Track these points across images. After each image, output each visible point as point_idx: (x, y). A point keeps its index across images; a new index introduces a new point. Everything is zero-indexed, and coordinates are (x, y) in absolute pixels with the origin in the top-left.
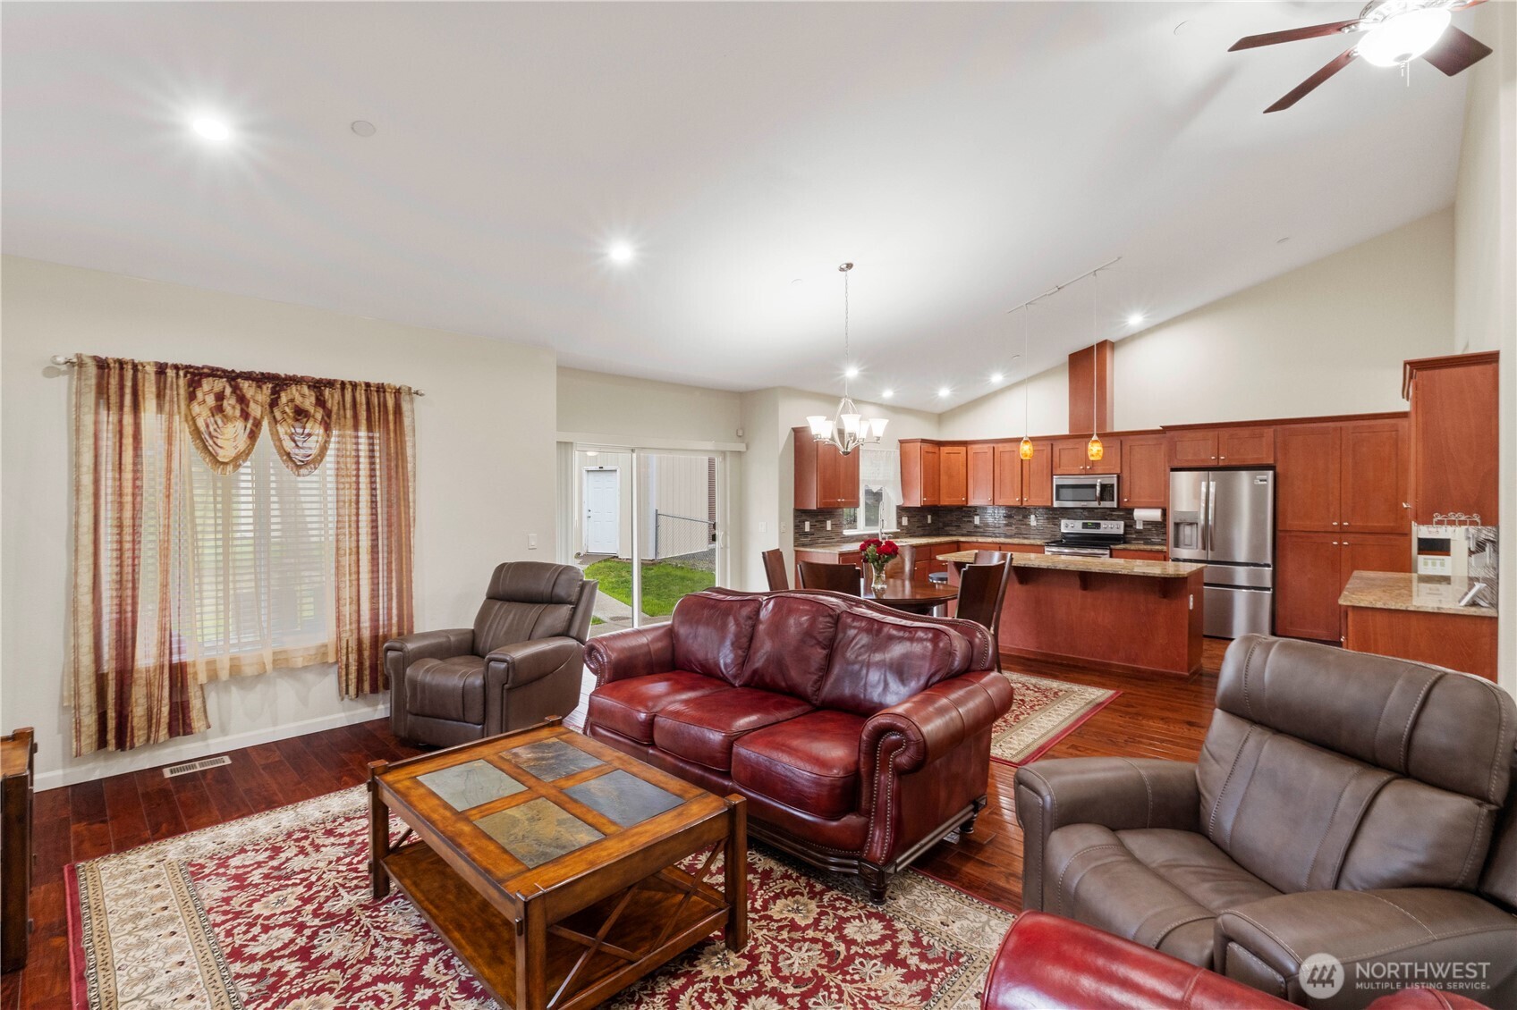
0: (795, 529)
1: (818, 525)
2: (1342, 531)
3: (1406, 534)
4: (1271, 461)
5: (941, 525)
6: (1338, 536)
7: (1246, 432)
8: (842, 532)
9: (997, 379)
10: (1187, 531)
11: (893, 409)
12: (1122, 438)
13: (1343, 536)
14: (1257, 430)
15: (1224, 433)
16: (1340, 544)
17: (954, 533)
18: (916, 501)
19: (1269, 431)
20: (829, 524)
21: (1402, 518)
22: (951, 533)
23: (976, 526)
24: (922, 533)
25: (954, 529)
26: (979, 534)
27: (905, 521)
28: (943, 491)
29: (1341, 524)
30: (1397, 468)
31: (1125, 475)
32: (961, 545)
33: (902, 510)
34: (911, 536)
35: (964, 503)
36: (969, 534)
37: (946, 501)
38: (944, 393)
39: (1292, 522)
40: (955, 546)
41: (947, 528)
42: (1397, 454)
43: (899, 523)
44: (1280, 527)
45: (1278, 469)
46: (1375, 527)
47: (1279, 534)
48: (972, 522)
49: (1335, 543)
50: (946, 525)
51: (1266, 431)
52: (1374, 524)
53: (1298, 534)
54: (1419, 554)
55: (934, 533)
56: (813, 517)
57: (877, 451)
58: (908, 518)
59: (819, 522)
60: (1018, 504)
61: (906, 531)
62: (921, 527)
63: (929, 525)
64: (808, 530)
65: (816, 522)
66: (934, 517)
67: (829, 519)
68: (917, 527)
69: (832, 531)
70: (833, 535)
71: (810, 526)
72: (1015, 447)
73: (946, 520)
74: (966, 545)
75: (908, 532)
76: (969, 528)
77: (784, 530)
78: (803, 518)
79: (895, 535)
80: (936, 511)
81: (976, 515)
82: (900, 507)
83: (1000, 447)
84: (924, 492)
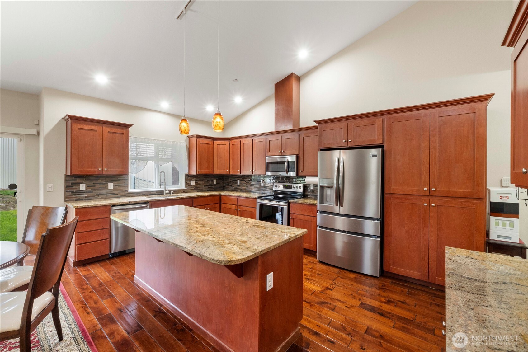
0: (65, 189)
1: (97, 186)
2: (430, 194)
3: (481, 199)
4: (380, 142)
5: (224, 184)
6: (427, 199)
7: (364, 122)
8: (127, 191)
9: (238, 100)
10: (328, 192)
12: (300, 133)
13: (431, 199)
14: (371, 120)
15: (351, 122)
16: (429, 205)
17: (230, 189)
18: (194, 172)
19: (379, 120)
20: (111, 186)
21: (478, 185)
22: (228, 189)
23: (239, 186)
24: (209, 189)
25: (229, 187)
26: (239, 190)
27: (193, 183)
28: (215, 166)
29: (429, 190)
30: (474, 145)
31: (301, 156)
32: (222, 197)
33: (189, 177)
34: (198, 191)
35: (228, 173)
36: (235, 190)
37: (217, 171)
38: (209, 108)
39: (394, 188)
40: (219, 198)
41: (227, 187)
42: (474, 133)
43: (187, 184)
44: (386, 191)
45: (385, 149)
46: (456, 192)
47: (386, 196)
48: (237, 183)
49: (425, 204)
50: (227, 185)
51: (377, 119)
52: (455, 190)
53: (399, 196)
54: (490, 216)
55: (219, 189)
56: (89, 180)
57: (164, 141)
58: (196, 181)
59: (98, 183)
60: (251, 174)
61: (194, 189)
62: (208, 186)
63: (215, 185)
64: (84, 189)
65: (94, 184)
66: (219, 181)
67: (110, 182)
68: (204, 186)
69: (114, 189)
70: (116, 192)
71: (87, 186)
72: (250, 140)
73: (226, 182)
74: (224, 197)
75: (196, 189)
76: (235, 187)
77: (51, 190)
78: (78, 181)
79: (184, 191)
80: (221, 177)
81: (239, 179)
82: (186, 175)
83: (244, 141)
84: (199, 166)
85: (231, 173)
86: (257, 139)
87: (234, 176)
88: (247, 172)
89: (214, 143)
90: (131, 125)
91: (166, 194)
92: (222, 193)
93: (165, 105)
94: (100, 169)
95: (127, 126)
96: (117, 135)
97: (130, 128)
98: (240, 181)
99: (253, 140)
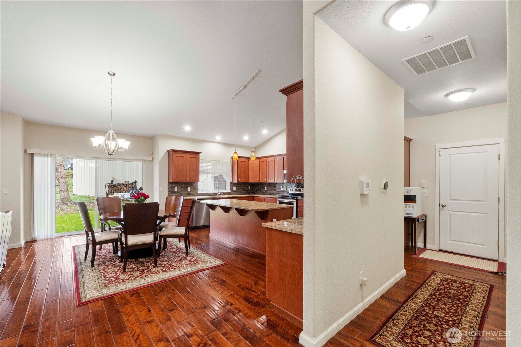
0: (168, 190)
1: (183, 189)
5: (256, 190)
8: (197, 192)
9: (265, 132)
11: (226, 145)
17: (260, 193)
18: (236, 181)
20: (189, 189)
23: (266, 191)
24: (245, 193)
26: (266, 194)
27: (235, 188)
28: (250, 177)
32: (254, 198)
33: (232, 184)
35: (258, 182)
36: (264, 194)
37: (251, 181)
38: (246, 138)
40: (252, 198)
41: (258, 191)
43: (231, 189)
48: (264, 189)
50: (257, 190)
55: (252, 193)
56: (179, 186)
57: (217, 161)
58: (237, 187)
59: (183, 187)
60: (273, 182)
61: (235, 192)
62: (244, 191)
63: (249, 190)
64: (177, 191)
65: (181, 187)
66: (252, 187)
67: (189, 187)
68: (242, 191)
69: (191, 191)
70: (192, 193)
71: (178, 189)
72: (273, 159)
73: (257, 188)
74: (256, 198)
75: (237, 193)
76: (264, 191)
77: (162, 190)
78: (174, 185)
79: (229, 194)
80: (253, 185)
81: (266, 186)
82: (231, 183)
83: (269, 159)
84: (239, 177)
85: (260, 182)
86: (277, 158)
87: (262, 184)
88: (271, 180)
89: (248, 161)
90: (200, 153)
91: (219, 195)
92: (254, 195)
93: (218, 138)
94: (186, 179)
95: (198, 153)
96: (194, 159)
97: (200, 154)
98: (267, 187)
99: (275, 158)
